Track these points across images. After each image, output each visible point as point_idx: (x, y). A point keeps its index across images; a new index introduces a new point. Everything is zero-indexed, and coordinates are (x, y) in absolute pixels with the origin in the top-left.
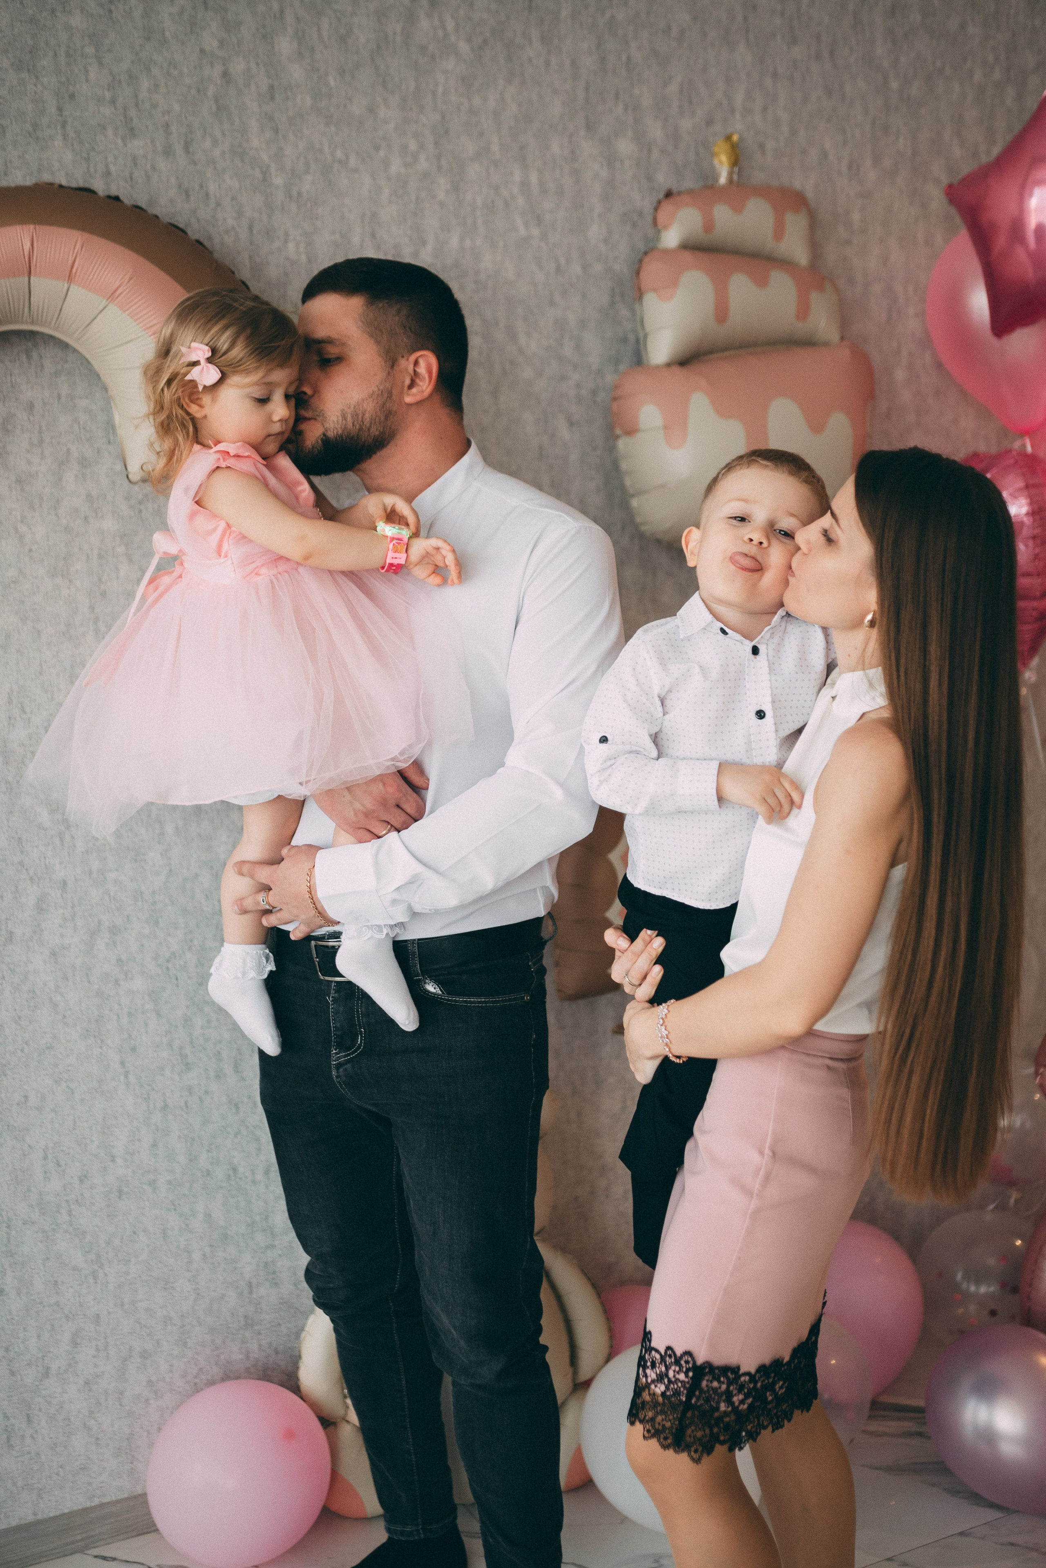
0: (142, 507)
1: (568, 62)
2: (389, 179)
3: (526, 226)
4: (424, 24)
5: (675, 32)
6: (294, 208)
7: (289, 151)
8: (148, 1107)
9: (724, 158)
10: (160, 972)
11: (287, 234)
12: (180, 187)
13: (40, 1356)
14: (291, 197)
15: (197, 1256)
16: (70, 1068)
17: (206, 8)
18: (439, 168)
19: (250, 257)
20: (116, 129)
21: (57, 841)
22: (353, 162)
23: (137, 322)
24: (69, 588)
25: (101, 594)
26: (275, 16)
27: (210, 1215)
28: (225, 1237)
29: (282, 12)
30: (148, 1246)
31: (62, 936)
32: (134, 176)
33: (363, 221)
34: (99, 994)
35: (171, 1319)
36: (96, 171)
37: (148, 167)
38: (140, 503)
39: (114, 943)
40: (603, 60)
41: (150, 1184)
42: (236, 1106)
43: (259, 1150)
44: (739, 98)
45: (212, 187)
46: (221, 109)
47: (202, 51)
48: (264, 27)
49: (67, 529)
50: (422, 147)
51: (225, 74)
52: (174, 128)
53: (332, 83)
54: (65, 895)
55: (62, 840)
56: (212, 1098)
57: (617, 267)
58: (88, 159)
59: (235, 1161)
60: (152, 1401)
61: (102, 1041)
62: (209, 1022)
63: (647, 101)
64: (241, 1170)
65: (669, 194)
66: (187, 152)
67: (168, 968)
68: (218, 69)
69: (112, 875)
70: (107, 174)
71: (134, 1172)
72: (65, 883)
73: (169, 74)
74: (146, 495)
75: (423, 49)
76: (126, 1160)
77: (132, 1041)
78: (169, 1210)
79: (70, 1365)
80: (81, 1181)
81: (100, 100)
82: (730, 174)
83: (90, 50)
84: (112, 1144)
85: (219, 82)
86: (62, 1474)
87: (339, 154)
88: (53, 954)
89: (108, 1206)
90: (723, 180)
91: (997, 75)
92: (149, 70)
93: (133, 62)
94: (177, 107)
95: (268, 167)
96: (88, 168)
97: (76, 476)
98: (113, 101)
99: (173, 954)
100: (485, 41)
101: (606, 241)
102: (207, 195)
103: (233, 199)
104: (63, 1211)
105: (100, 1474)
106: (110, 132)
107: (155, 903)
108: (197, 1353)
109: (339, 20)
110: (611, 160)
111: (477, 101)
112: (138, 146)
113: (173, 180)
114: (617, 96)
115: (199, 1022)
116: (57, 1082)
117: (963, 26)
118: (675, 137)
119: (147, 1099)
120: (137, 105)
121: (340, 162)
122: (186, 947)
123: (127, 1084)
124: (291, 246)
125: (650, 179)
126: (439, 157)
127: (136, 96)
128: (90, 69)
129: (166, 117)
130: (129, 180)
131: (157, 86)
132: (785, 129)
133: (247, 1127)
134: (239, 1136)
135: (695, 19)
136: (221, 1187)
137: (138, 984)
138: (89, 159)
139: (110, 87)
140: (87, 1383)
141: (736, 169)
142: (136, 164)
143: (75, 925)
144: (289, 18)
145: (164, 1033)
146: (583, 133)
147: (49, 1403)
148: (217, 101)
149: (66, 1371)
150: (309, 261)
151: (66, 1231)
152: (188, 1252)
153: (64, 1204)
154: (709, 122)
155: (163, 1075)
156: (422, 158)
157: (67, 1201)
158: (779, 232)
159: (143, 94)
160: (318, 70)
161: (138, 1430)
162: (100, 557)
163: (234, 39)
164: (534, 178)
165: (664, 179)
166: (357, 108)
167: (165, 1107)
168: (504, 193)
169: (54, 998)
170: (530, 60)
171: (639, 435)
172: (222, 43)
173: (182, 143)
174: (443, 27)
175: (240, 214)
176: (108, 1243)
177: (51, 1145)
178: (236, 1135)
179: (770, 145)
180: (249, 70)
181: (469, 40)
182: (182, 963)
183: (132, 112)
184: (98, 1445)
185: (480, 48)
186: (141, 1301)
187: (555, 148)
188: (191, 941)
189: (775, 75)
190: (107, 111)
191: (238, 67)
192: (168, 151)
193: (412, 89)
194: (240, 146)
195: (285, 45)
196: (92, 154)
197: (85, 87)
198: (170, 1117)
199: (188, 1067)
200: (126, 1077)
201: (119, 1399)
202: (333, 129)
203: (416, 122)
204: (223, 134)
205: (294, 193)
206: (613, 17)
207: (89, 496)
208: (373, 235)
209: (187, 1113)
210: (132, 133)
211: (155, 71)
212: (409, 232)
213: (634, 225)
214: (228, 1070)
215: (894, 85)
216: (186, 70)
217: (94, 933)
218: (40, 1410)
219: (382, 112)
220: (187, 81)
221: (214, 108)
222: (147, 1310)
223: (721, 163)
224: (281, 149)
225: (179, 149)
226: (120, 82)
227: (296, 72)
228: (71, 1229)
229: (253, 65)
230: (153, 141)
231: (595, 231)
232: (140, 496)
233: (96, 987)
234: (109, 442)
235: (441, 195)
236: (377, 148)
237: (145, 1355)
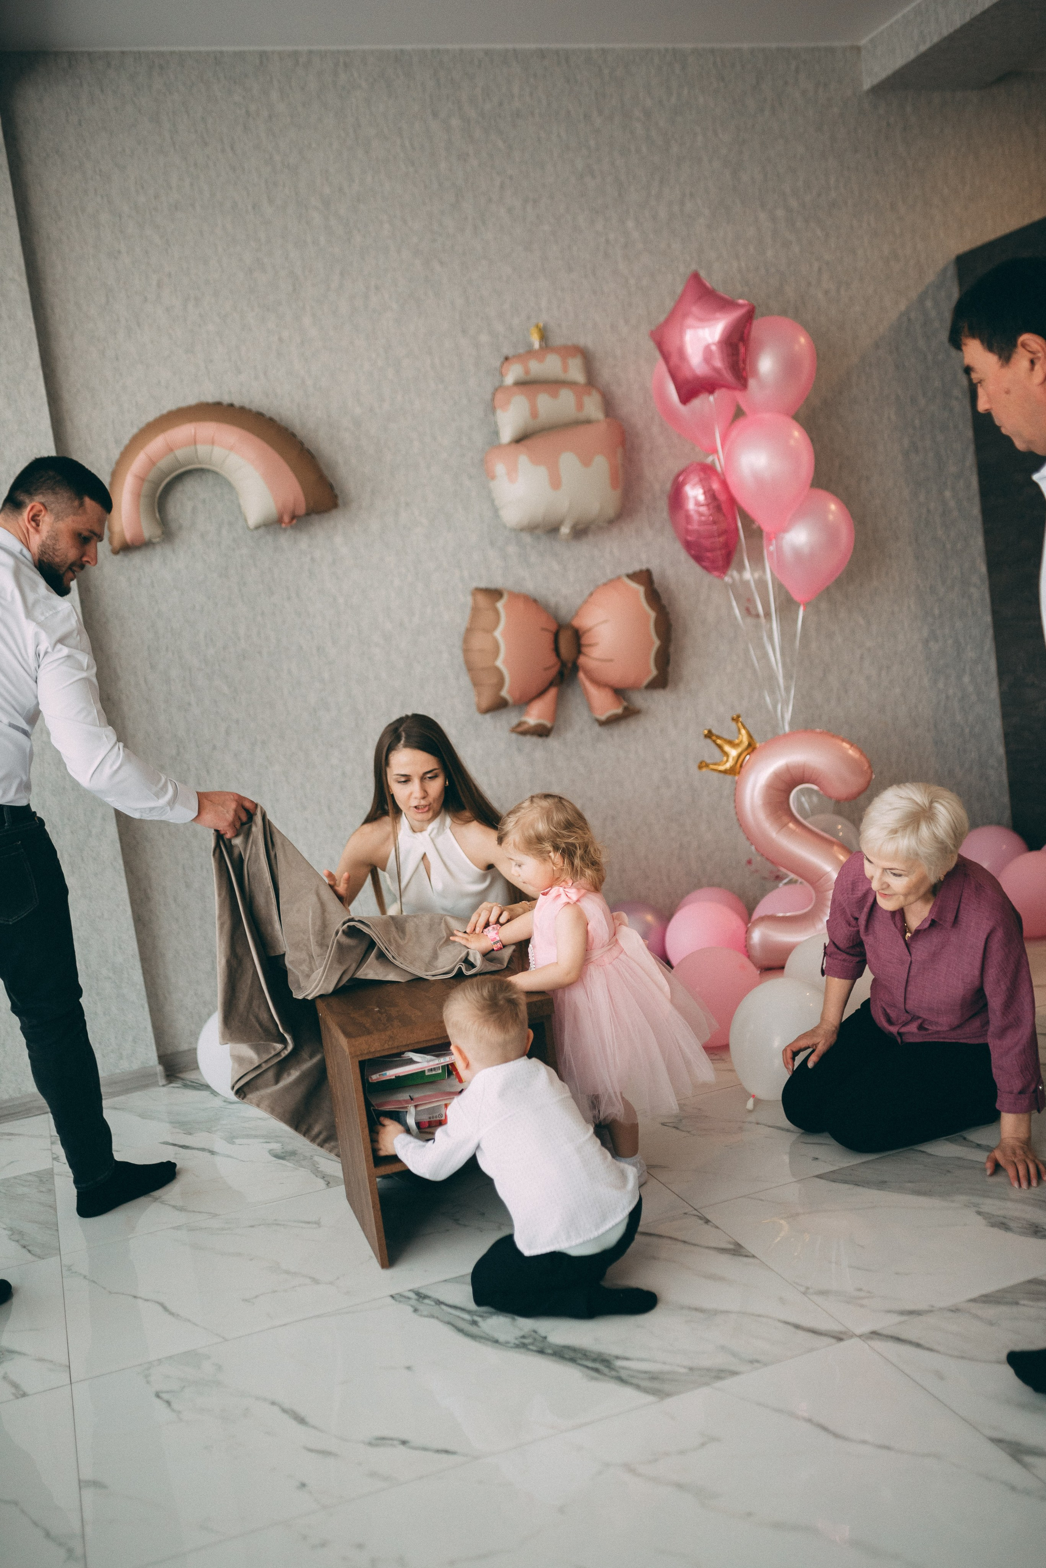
1: (449, 303)
2: (364, 373)
3: (436, 384)
4: (374, 299)
5: (504, 278)
7: (313, 368)
9: (536, 336)
14: (316, 389)
17: (269, 311)
18: (388, 364)
20: (232, 371)
22: (345, 368)
26: (301, 308)
29: (304, 306)
31: (239, 746)
37: (247, 388)
40: (467, 299)
44: (544, 303)
46: (280, 355)
47: (269, 330)
48: (296, 314)
49: (225, 555)
50: (379, 356)
51: (280, 339)
52: (258, 367)
53: (332, 334)
57: (484, 399)
58: (220, 388)
63: (493, 314)
65: (507, 359)
66: (266, 376)
68: (277, 337)
70: (230, 392)
73: (254, 343)
74: (256, 536)
75: (375, 310)
81: (224, 360)
82: (540, 344)
83: (217, 339)
85: (277, 342)
87: (338, 365)
88: (236, 755)
90: (536, 347)
92: (245, 343)
93: (237, 341)
94: (259, 357)
95: (304, 377)
97: (227, 530)
98: (230, 360)
100: (405, 301)
101: (478, 385)
106: (230, 373)
109: (332, 304)
110: (477, 346)
111: (404, 330)
112: (243, 377)
114: (477, 315)
118: (511, 329)
120: (241, 360)
121: (339, 369)
125: (499, 352)
126: (388, 359)
127: (240, 356)
128: (218, 347)
129: (255, 362)
131: (249, 349)
132: (572, 314)
135: (515, 270)
139: (228, 353)
141: (544, 340)
143: (245, 741)
144: (308, 308)
146: (460, 335)
148: (277, 352)
154: (527, 319)
156: (379, 360)
158: (565, 369)
159: (243, 354)
160: (324, 329)
162: (242, 566)
163: (283, 322)
164: (437, 361)
165: (507, 350)
166: (345, 343)
168: (423, 370)
170: (429, 305)
171: (497, 480)
172: (277, 325)
173: (263, 373)
174: (383, 298)
175: (293, 401)
179: (564, 324)
180: (291, 335)
181: (397, 302)
183: (239, 363)
185: (403, 305)
187: (447, 345)
189: (563, 289)
190: (227, 364)
191: (286, 334)
192: (256, 378)
193: (371, 330)
194: (290, 369)
195: (307, 320)
197: (217, 355)
202: (334, 354)
203: (375, 345)
204: (282, 365)
205: (318, 387)
206: (470, 277)
210: (239, 372)
211: (248, 343)
213: (492, 376)
215: (632, 282)
216: (262, 340)
219: (357, 343)
220: (263, 344)
221: (276, 355)
223: (534, 339)
224: (309, 368)
226: (232, 350)
227: (313, 332)
229: (293, 332)
230: (249, 374)
231: (472, 382)
236: (356, 360)
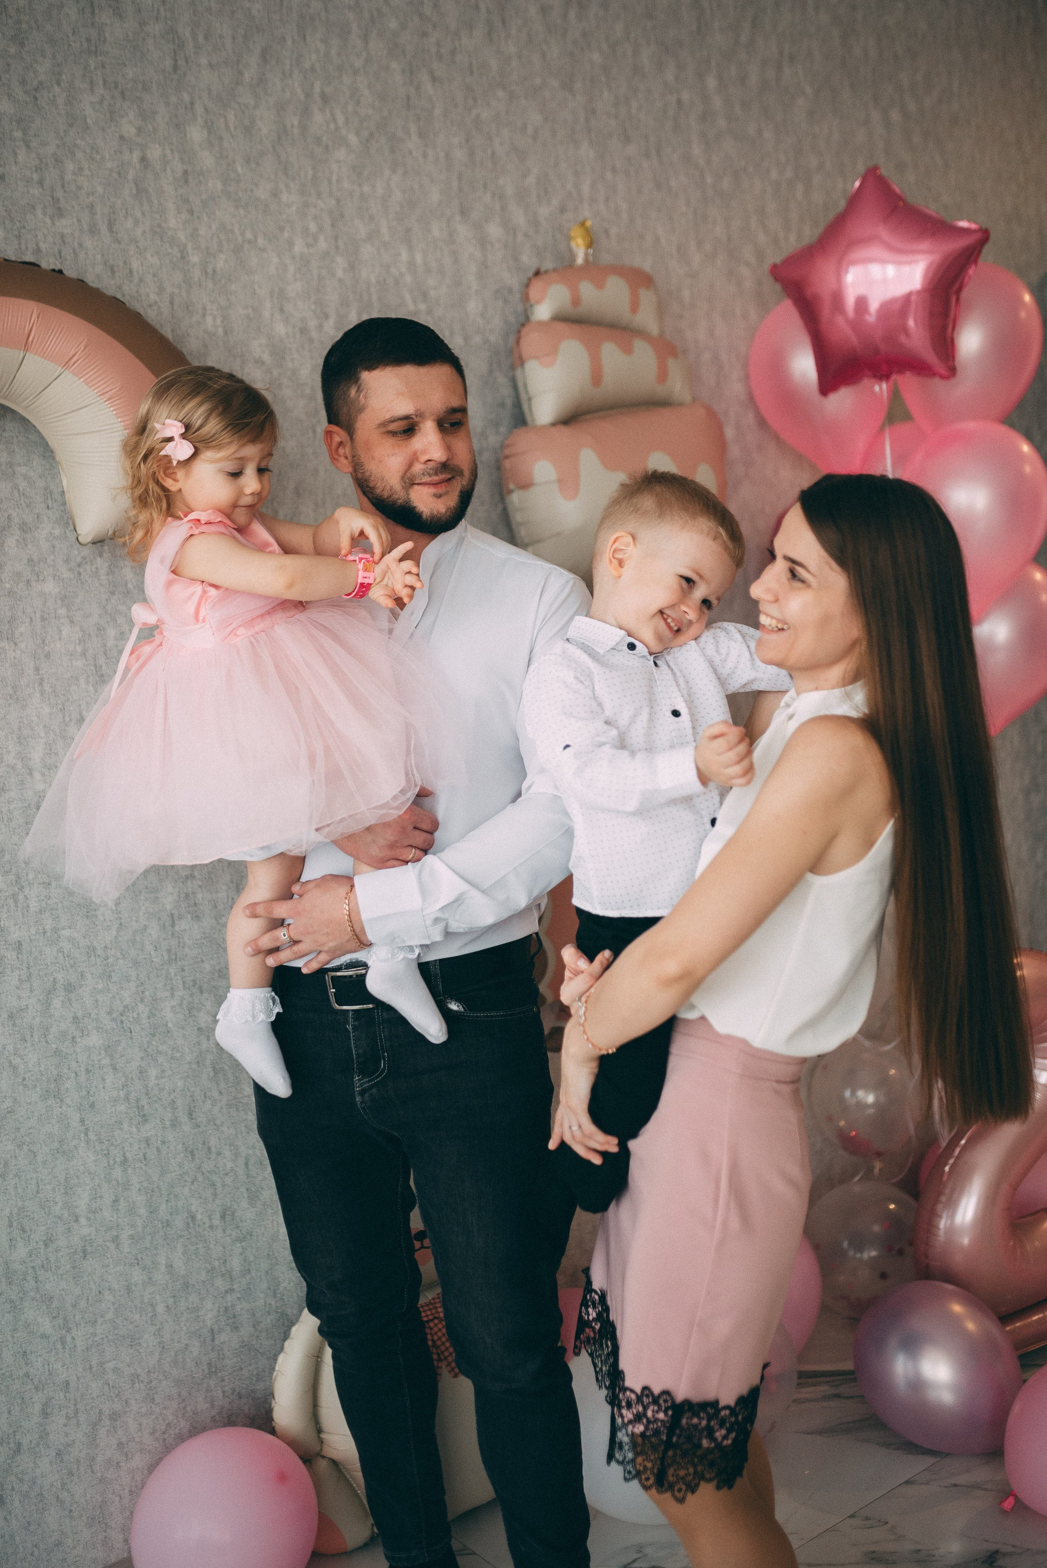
0: (81, 570)
1: (442, 155)
2: (293, 258)
3: (415, 302)
4: (318, 118)
5: (530, 130)
6: (210, 285)
7: (202, 231)
8: (108, 1162)
9: (580, 241)
10: (114, 1026)
11: (204, 309)
12: (105, 264)
13: (11, 1431)
14: (206, 273)
15: (160, 1308)
16: (31, 1131)
17: (124, 98)
18: (337, 248)
19: (172, 331)
20: (45, 207)
21: (11, 902)
22: (261, 242)
23: (93, 388)
24: (14, 651)
25: (45, 657)
26: (186, 108)
27: (172, 1266)
28: (186, 1286)
29: (192, 104)
30: (113, 1304)
31: (19, 998)
32: (63, 254)
33: (272, 297)
34: (57, 1052)
35: (138, 1376)
36: (27, 248)
37: (76, 245)
38: (79, 566)
39: (70, 1000)
40: (471, 154)
41: (113, 1241)
42: (192, 1153)
43: (215, 1195)
44: (586, 189)
45: (135, 264)
46: (140, 192)
47: (122, 137)
48: (176, 116)
49: (11, 593)
50: (321, 229)
51: (143, 159)
52: (98, 208)
53: (240, 170)
54: (20, 956)
55: (16, 902)
56: (168, 1147)
57: (492, 338)
58: (18, 237)
59: (193, 1208)
60: (123, 1464)
61: (62, 1100)
62: (163, 1072)
63: (509, 191)
64: (199, 1217)
65: (537, 273)
66: (111, 230)
67: (122, 1022)
68: (136, 155)
69: (66, 933)
70: (38, 250)
71: (97, 1230)
72: (20, 944)
73: (92, 159)
74: (84, 558)
75: (318, 140)
76: (88, 1219)
77: (91, 1098)
78: (131, 1265)
79: (41, 1437)
80: (46, 1245)
81: (28, 181)
82: (586, 255)
83: (18, 134)
84: (75, 1204)
85: (138, 166)
86: (36, 1553)
87: (249, 235)
88: (11, 1016)
89: (74, 1268)
90: (580, 261)
91: (789, 174)
92: (73, 153)
93: (58, 146)
94: (100, 189)
95: (185, 245)
96: (20, 244)
97: (17, 541)
98: (41, 183)
99: (126, 1007)
100: (371, 135)
101: (483, 315)
102: (131, 271)
103: (154, 276)
104: (29, 1278)
105: (74, 1548)
106: (39, 211)
107: (106, 958)
108: (165, 1408)
109: (243, 112)
110: (483, 242)
111: (366, 189)
112: (65, 225)
113: (99, 257)
114: (485, 186)
115: (153, 1072)
116: (20, 1146)
117: (760, 132)
118: (535, 223)
119: (107, 1155)
120: (63, 186)
121: (249, 242)
122: (139, 999)
123: (88, 1142)
124: (209, 320)
125: (516, 259)
126: (336, 238)
127: (62, 178)
128: (18, 152)
129: (91, 198)
130: (58, 256)
131: (81, 169)
132: (625, 216)
133: (203, 1173)
134: (195, 1183)
135: (546, 119)
136: (181, 1236)
137: (95, 1040)
138: (20, 236)
139: (38, 169)
140: (59, 1454)
141: (591, 251)
142: (64, 242)
143: (31, 985)
144: (199, 109)
145: (121, 1088)
146: (458, 218)
147: (21, 1480)
148: (136, 185)
149: (38, 1444)
150: (226, 333)
151: (33, 1299)
152: (152, 1305)
153: (30, 1271)
154: (563, 210)
155: (120, 1129)
156: (322, 238)
157: (33, 1267)
158: (635, 306)
159: (69, 177)
160: (227, 157)
161: (110, 1496)
162: (43, 619)
163: (150, 127)
164: (419, 258)
165: (529, 260)
166: (262, 193)
167: (126, 1160)
168: (394, 271)
169: (13, 1062)
170: (410, 152)
171: (534, 490)
172: (139, 130)
173: (106, 222)
174: (334, 120)
175: (161, 289)
176: (74, 1306)
177: (15, 1211)
178: (193, 1183)
179: (614, 230)
180: (165, 156)
181: (357, 134)
182: (135, 1015)
183: (59, 194)
184: (71, 1517)
185: (367, 140)
186: (109, 1362)
187: (436, 232)
188: (143, 992)
189: (614, 170)
190: (36, 191)
191: (155, 153)
192: (93, 230)
193: (310, 176)
194: (159, 226)
195: (196, 134)
196: (23, 231)
197: (14, 168)
198: (130, 1171)
199: (145, 1118)
200: (86, 1134)
201: (91, 1466)
202: (242, 211)
203: (315, 206)
204: (143, 214)
205: (210, 270)
206: (478, 116)
207: (30, 560)
208: (282, 310)
209: (146, 1165)
210: (60, 212)
211: (79, 155)
212: (313, 307)
213: (506, 301)
214: (184, 1118)
215: (709, 180)
216: (107, 156)
217: (49, 993)
218: (13, 1489)
219: (285, 197)
220: (109, 165)
221: (134, 191)
222: (116, 1370)
223: (578, 245)
224: (196, 229)
225: (103, 228)
226: (47, 164)
227: (207, 159)
228: (38, 1296)
229: (168, 152)
230: (79, 221)
231: (473, 306)
232: (79, 560)
233: (54, 1046)
234: (48, 508)
235: (340, 274)
236: (282, 229)
237: (115, 1417)
